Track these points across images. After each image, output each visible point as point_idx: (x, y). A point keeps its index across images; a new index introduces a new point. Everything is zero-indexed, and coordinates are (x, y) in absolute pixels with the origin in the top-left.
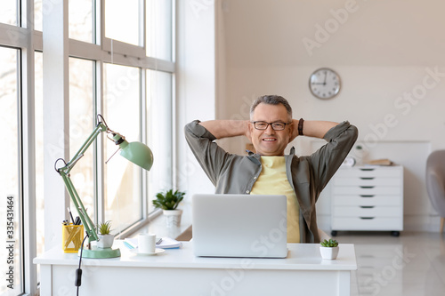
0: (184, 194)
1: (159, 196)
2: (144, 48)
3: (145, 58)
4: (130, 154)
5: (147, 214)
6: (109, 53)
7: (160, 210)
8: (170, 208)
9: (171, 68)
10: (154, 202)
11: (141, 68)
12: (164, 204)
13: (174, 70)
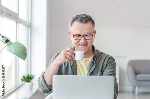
0: (34, 76)
1: (24, 77)
2: (18, 14)
3: (18, 18)
4: (13, 50)
5: (18, 84)
6: (3, 12)
7: (23, 82)
8: (28, 82)
9: (29, 25)
10: (22, 79)
11: (17, 22)
12: (26, 80)
13: (30, 26)
